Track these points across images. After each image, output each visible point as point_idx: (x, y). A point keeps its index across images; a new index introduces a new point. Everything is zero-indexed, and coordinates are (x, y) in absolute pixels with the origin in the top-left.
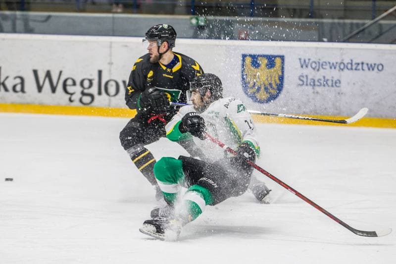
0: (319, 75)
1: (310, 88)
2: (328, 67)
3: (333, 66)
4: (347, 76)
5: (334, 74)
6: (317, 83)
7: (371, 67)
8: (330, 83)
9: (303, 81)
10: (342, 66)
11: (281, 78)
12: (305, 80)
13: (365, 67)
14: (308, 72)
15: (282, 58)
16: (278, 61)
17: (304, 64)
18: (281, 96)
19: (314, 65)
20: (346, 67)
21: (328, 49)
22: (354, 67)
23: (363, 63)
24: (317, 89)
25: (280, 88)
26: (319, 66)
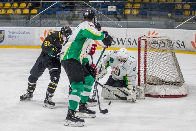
0: (13, 35)
1: (11, 38)
2: (16, 33)
3: (17, 33)
4: (21, 35)
5: (17, 35)
6: (13, 37)
7: (27, 33)
8: (16, 37)
9: (9, 37)
10: (19, 33)
11: (4, 36)
12: (10, 36)
13: (25, 33)
14: (11, 34)
15: (4, 31)
16: (3, 32)
17: (10, 32)
18: (4, 41)
19: (12, 33)
20: (20, 33)
21: (15, 28)
22: (22, 33)
23: (25, 32)
24: (13, 39)
25: (4, 38)
26: (13, 33)
